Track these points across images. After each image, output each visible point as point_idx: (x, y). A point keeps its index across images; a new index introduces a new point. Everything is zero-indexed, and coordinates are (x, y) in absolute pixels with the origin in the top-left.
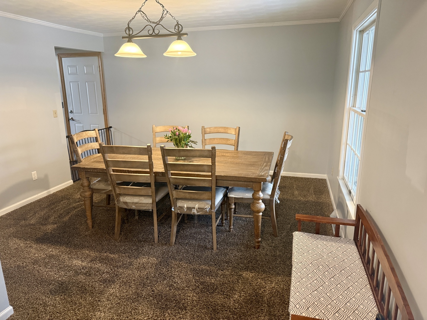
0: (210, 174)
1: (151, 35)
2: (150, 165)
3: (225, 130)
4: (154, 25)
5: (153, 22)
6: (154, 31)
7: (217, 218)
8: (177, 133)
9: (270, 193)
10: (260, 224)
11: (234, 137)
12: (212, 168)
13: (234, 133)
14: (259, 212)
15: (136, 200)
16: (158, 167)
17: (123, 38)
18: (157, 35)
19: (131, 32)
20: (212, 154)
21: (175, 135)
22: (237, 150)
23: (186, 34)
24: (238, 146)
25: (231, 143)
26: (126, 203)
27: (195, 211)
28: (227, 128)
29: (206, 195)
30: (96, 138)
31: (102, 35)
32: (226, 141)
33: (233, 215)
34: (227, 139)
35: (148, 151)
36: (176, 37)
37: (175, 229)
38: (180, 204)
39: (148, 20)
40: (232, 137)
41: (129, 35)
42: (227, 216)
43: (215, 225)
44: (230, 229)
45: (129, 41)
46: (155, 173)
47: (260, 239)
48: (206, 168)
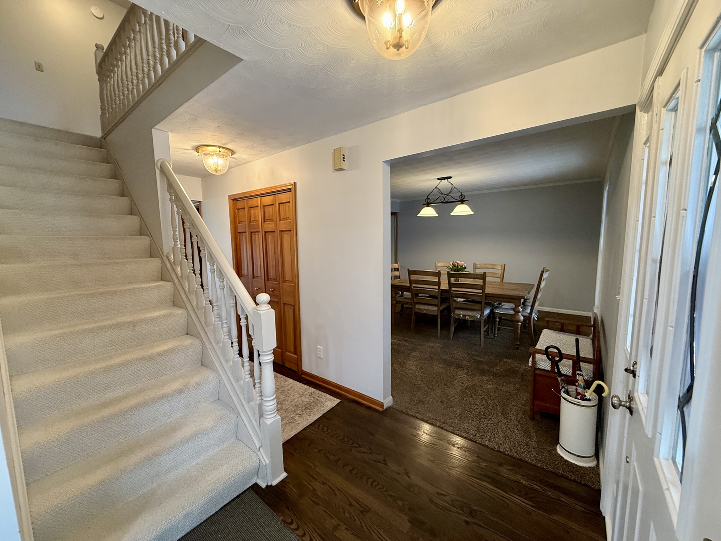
0: (481, 291)
1: (442, 202)
2: (439, 284)
3: (493, 266)
4: (445, 196)
5: (445, 194)
6: (444, 200)
7: (484, 327)
8: (456, 265)
9: (529, 312)
10: (519, 331)
11: (500, 272)
12: (483, 287)
13: (500, 269)
14: (518, 321)
15: (426, 307)
16: (444, 286)
17: (423, 204)
18: (447, 202)
19: (429, 201)
20: (483, 277)
21: (455, 266)
22: (502, 281)
23: (467, 201)
24: (503, 279)
25: (497, 276)
26: (420, 309)
27: (467, 318)
28: (494, 265)
29: (477, 307)
30: (398, 268)
31: (399, 201)
32: (493, 275)
33: (497, 326)
34: (496, 274)
35: (438, 274)
36: (460, 203)
37: (453, 330)
38: (457, 312)
39: (441, 193)
40: (499, 272)
41: (428, 202)
42: (492, 330)
43: (483, 330)
44: (495, 337)
45: (427, 206)
46: (441, 290)
47: (519, 343)
48: (479, 287)
